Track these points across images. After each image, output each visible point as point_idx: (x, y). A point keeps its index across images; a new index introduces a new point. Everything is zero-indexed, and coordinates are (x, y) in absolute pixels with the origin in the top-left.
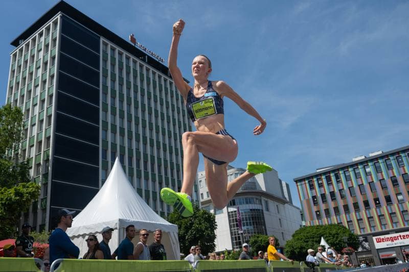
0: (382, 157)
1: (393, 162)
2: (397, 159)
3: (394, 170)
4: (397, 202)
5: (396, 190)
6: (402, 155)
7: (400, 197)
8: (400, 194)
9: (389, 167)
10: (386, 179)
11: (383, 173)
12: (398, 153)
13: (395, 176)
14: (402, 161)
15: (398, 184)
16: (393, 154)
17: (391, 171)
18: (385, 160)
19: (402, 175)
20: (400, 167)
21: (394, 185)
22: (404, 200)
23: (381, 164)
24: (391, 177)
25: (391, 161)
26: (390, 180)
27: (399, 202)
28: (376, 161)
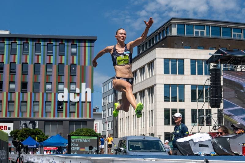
0: (9, 38)
1: (18, 47)
2: (23, 45)
3: (17, 57)
4: (8, 91)
5: (12, 78)
6: (30, 43)
7: (12, 86)
8: (14, 83)
9: (13, 52)
10: (5, 63)
11: (5, 56)
12: (27, 39)
13: (16, 63)
14: (28, 49)
15: (15, 73)
16: (21, 39)
17: (13, 56)
18: (12, 43)
20: (23, 55)
21: (11, 72)
22: (14, 90)
23: (6, 45)
24: (11, 63)
25: (18, 45)
26: (9, 65)
27: (9, 91)
28: (2, 41)
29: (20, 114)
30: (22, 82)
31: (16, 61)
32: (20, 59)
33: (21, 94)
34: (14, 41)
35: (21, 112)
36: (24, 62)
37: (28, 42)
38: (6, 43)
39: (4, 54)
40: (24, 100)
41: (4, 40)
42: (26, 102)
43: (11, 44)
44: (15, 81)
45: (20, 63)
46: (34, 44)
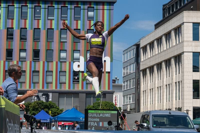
0: (19, 1)
1: (29, 11)
2: (35, 8)
3: (28, 21)
5: (22, 45)
6: (42, 6)
7: (23, 54)
8: (25, 50)
9: (23, 16)
10: (14, 29)
11: (15, 21)
12: (39, 2)
13: (27, 28)
14: (40, 13)
15: (26, 39)
16: (32, 2)
17: (23, 21)
18: (22, 6)
19: (34, 29)
20: (35, 19)
21: (21, 39)
22: (26, 59)
23: (15, 9)
24: (21, 28)
25: (29, 9)
26: (19, 31)
27: (19, 60)
28: (11, 4)
29: (32, 85)
30: (34, 50)
31: (27, 27)
32: (32, 24)
33: (33, 63)
34: (24, 5)
35: (33, 83)
36: (36, 27)
37: (40, 5)
38: (15, 6)
39: (13, 19)
40: (36, 70)
41: (14, 4)
42: (38, 72)
43: (22, 8)
44: (26, 49)
45: (31, 29)
46: (47, 7)
